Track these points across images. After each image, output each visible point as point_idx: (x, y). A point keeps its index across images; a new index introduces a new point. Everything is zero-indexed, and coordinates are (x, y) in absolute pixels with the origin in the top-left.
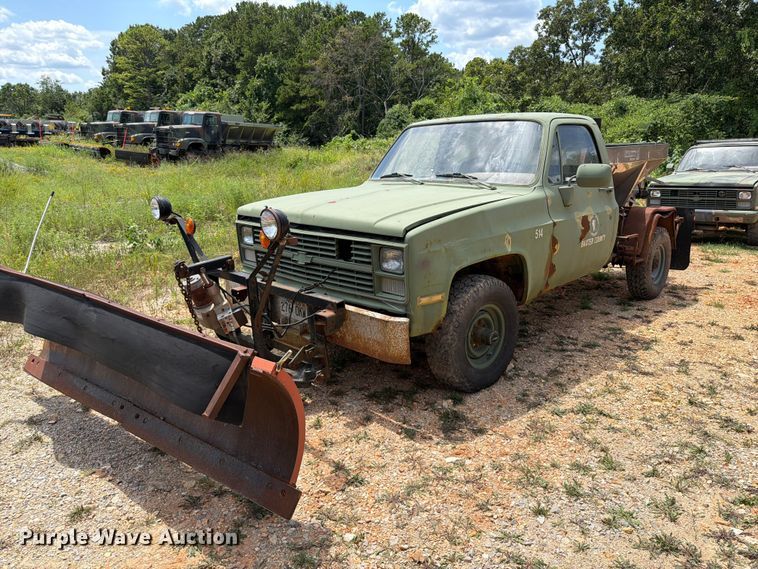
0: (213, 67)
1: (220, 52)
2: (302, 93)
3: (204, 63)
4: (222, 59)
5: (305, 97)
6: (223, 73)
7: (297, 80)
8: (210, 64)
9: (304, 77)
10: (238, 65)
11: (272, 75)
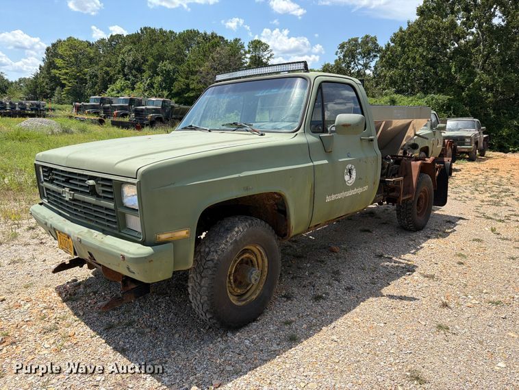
0: (126, 68)
1: (131, 59)
2: (192, 86)
3: (119, 65)
4: (132, 63)
5: (193, 89)
6: (134, 71)
7: (187, 78)
8: (124, 66)
9: (192, 77)
10: (145, 67)
11: (169, 75)
